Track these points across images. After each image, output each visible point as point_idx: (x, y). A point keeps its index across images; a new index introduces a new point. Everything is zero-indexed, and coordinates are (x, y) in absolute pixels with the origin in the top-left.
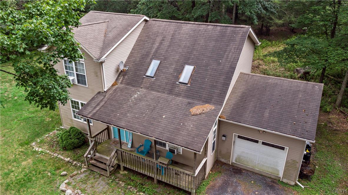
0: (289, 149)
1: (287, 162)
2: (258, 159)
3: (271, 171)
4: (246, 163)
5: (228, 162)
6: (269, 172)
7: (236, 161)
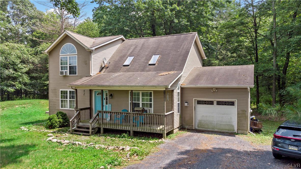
0: (237, 101)
1: (238, 114)
2: (216, 120)
3: (228, 129)
4: (206, 127)
5: (191, 128)
6: (226, 130)
7: (198, 127)
